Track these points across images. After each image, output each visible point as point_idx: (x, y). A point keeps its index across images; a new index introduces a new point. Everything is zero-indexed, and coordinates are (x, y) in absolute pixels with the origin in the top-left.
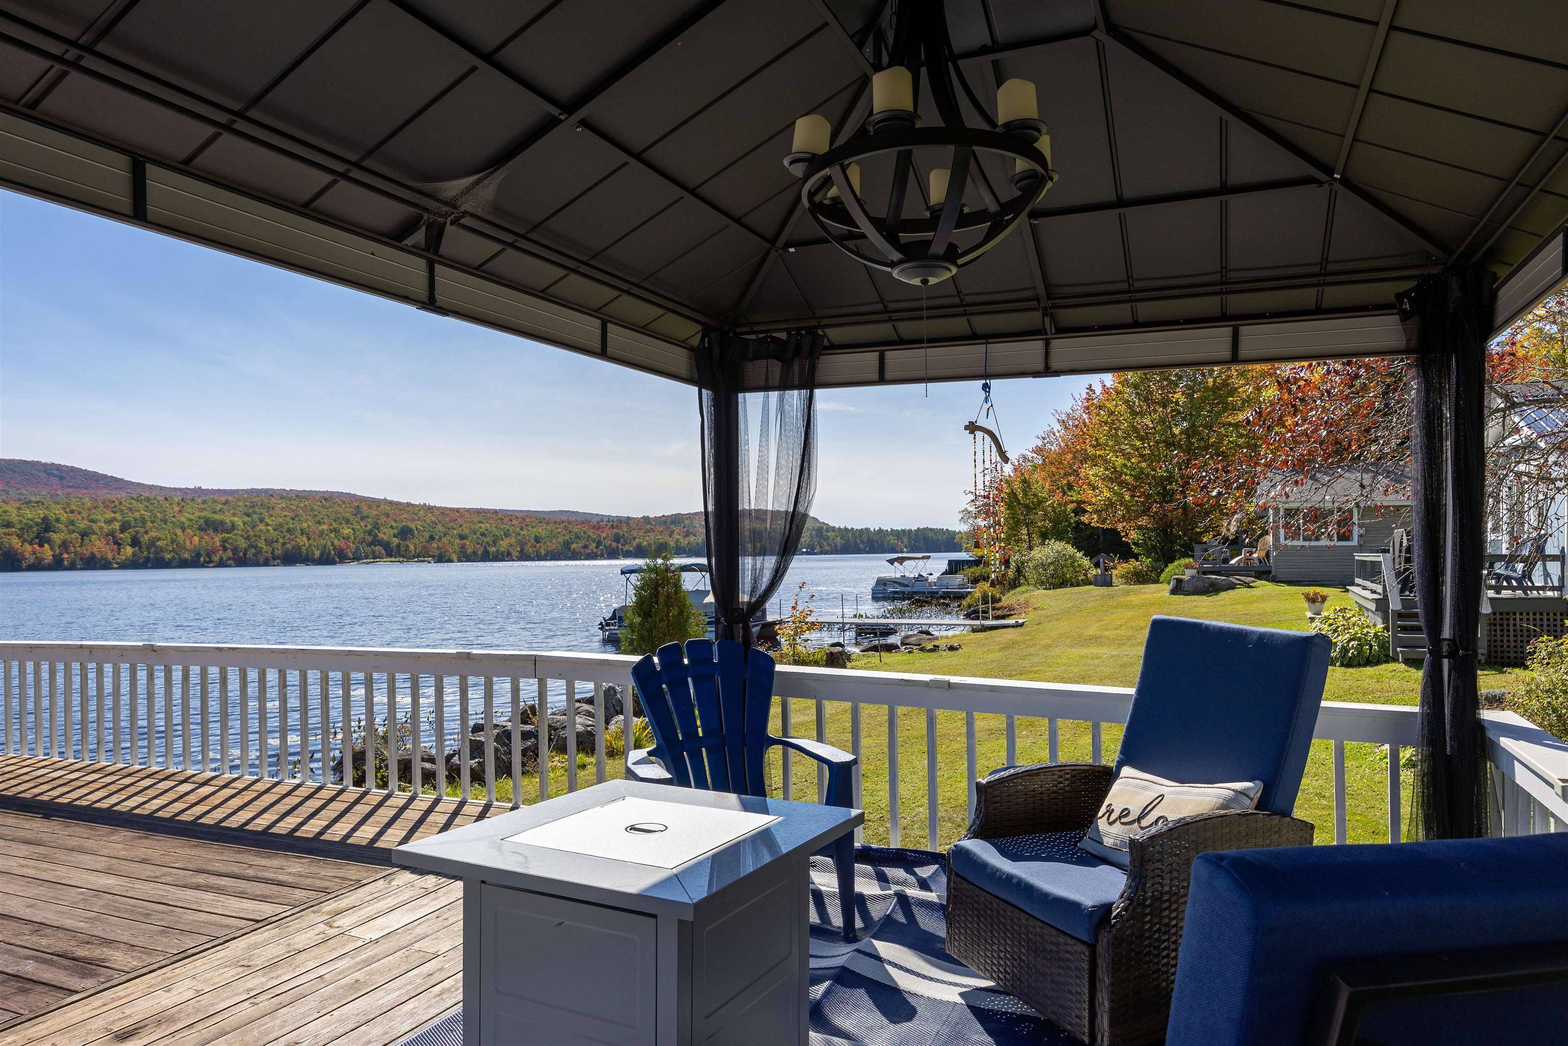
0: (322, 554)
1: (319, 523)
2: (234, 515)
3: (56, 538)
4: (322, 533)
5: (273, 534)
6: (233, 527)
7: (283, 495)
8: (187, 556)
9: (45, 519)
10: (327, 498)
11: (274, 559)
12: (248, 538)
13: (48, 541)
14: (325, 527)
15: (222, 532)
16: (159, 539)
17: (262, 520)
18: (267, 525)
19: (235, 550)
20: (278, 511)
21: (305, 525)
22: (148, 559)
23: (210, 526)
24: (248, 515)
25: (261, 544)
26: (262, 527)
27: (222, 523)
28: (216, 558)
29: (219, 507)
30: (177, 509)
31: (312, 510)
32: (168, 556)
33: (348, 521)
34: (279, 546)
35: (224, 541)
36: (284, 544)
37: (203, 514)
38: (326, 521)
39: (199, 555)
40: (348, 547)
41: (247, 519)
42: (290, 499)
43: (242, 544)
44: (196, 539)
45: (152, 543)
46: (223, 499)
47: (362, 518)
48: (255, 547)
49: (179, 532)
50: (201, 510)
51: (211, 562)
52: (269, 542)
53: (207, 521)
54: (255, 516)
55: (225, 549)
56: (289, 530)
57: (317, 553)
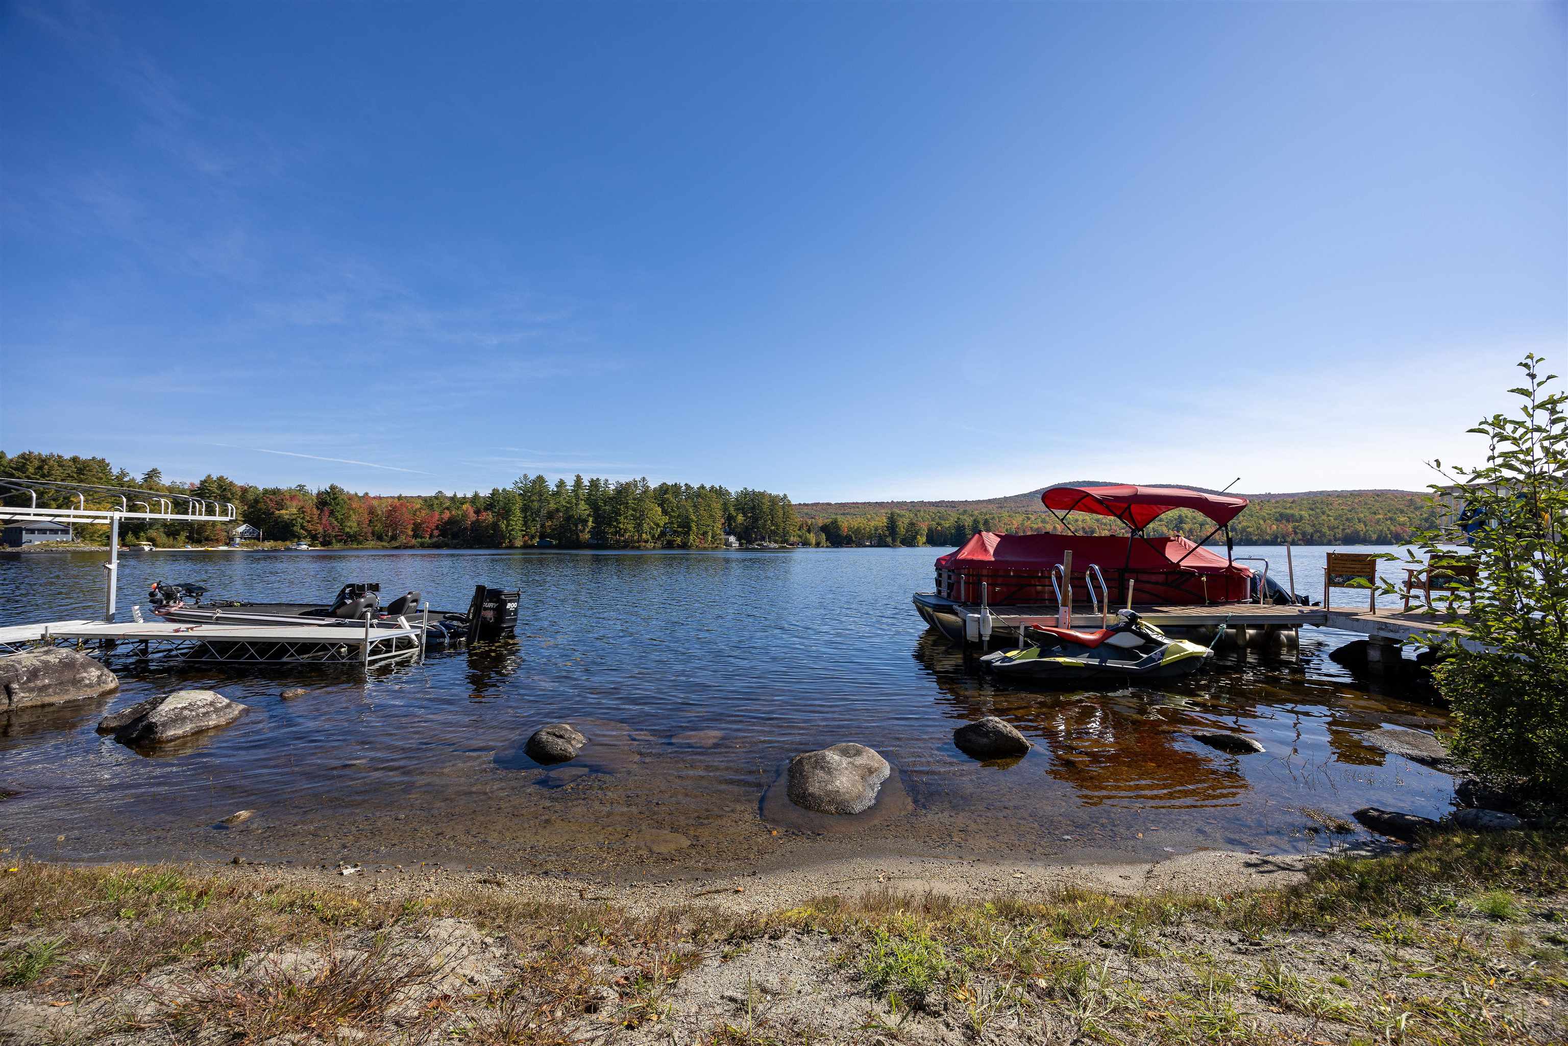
0: (1379, 537)
1: (1375, 513)
2: (1301, 510)
3: (1186, 527)
4: (1378, 521)
5: (1334, 522)
6: (1301, 518)
7: (1340, 495)
8: (1268, 537)
9: (1180, 516)
10: (1379, 495)
11: (1336, 540)
12: (1314, 525)
13: (1182, 529)
14: (1381, 516)
15: (1293, 522)
16: (1249, 527)
17: (1323, 513)
18: (1328, 516)
19: (1304, 534)
20: (1335, 505)
21: (1362, 515)
22: (1241, 540)
23: (1283, 518)
24: (1312, 510)
25: (1325, 530)
26: (1324, 517)
27: (1293, 515)
28: (1290, 539)
29: (1289, 505)
30: (1258, 507)
31: (1366, 504)
32: (1255, 538)
33: (1402, 512)
34: (1340, 531)
35: (1295, 528)
36: (1344, 530)
37: (1278, 510)
38: (1380, 511)
39: (1276, 537)
40: (1405, 531)
41: (1311, 512)
42: (1346, 497)
43: (1310, 530)
44: (1275, 527)
45: (1244, 529)
46: (1291, 500)
47: (1416, 509)
48: (1320, 532)
49: (1261, 522)
50: (1275, 508)
51: (1285, 542)
52: (1331, 528)
53: (1281, 515)
54: (1318, 511)
55: (1296, 533)
56: (1347, 519)
57: (1374, 537)
